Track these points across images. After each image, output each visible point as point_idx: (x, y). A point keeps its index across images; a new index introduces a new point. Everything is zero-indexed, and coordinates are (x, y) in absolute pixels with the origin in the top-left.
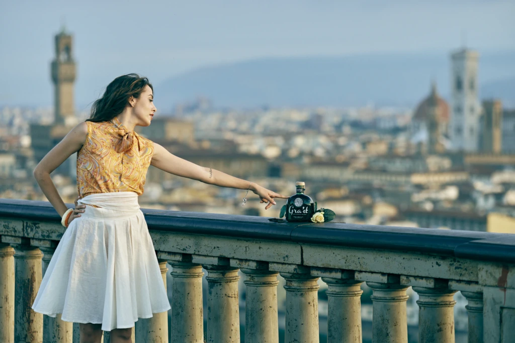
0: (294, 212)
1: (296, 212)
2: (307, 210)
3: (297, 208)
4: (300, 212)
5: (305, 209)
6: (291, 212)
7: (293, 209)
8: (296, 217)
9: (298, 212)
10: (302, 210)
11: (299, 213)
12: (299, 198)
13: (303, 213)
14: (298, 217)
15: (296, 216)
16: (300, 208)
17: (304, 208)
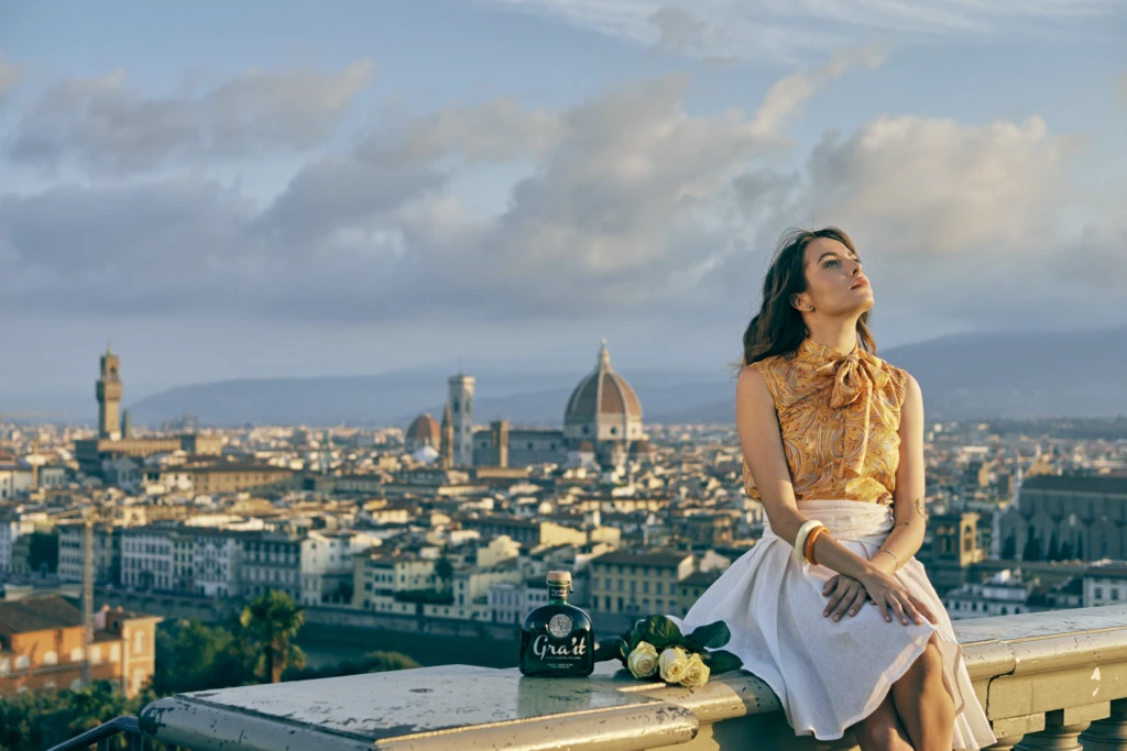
0: (549, 653)
1: (553, 652)
2: (582, 646)
3: (557, 642)
4: (565, 652)
5: (578, 643)
6: (540, 650)
7: (547, 644)
8: (553, 666)
9: (559, 652)
10: (570, 648)
11: (563, 655)
12: (563, 616)
13: (572, 654)
14: (561, 666)
15: (551, 661)
16: (566, 642)
17: (574, 640)
